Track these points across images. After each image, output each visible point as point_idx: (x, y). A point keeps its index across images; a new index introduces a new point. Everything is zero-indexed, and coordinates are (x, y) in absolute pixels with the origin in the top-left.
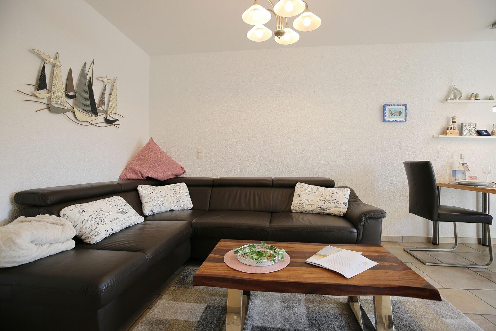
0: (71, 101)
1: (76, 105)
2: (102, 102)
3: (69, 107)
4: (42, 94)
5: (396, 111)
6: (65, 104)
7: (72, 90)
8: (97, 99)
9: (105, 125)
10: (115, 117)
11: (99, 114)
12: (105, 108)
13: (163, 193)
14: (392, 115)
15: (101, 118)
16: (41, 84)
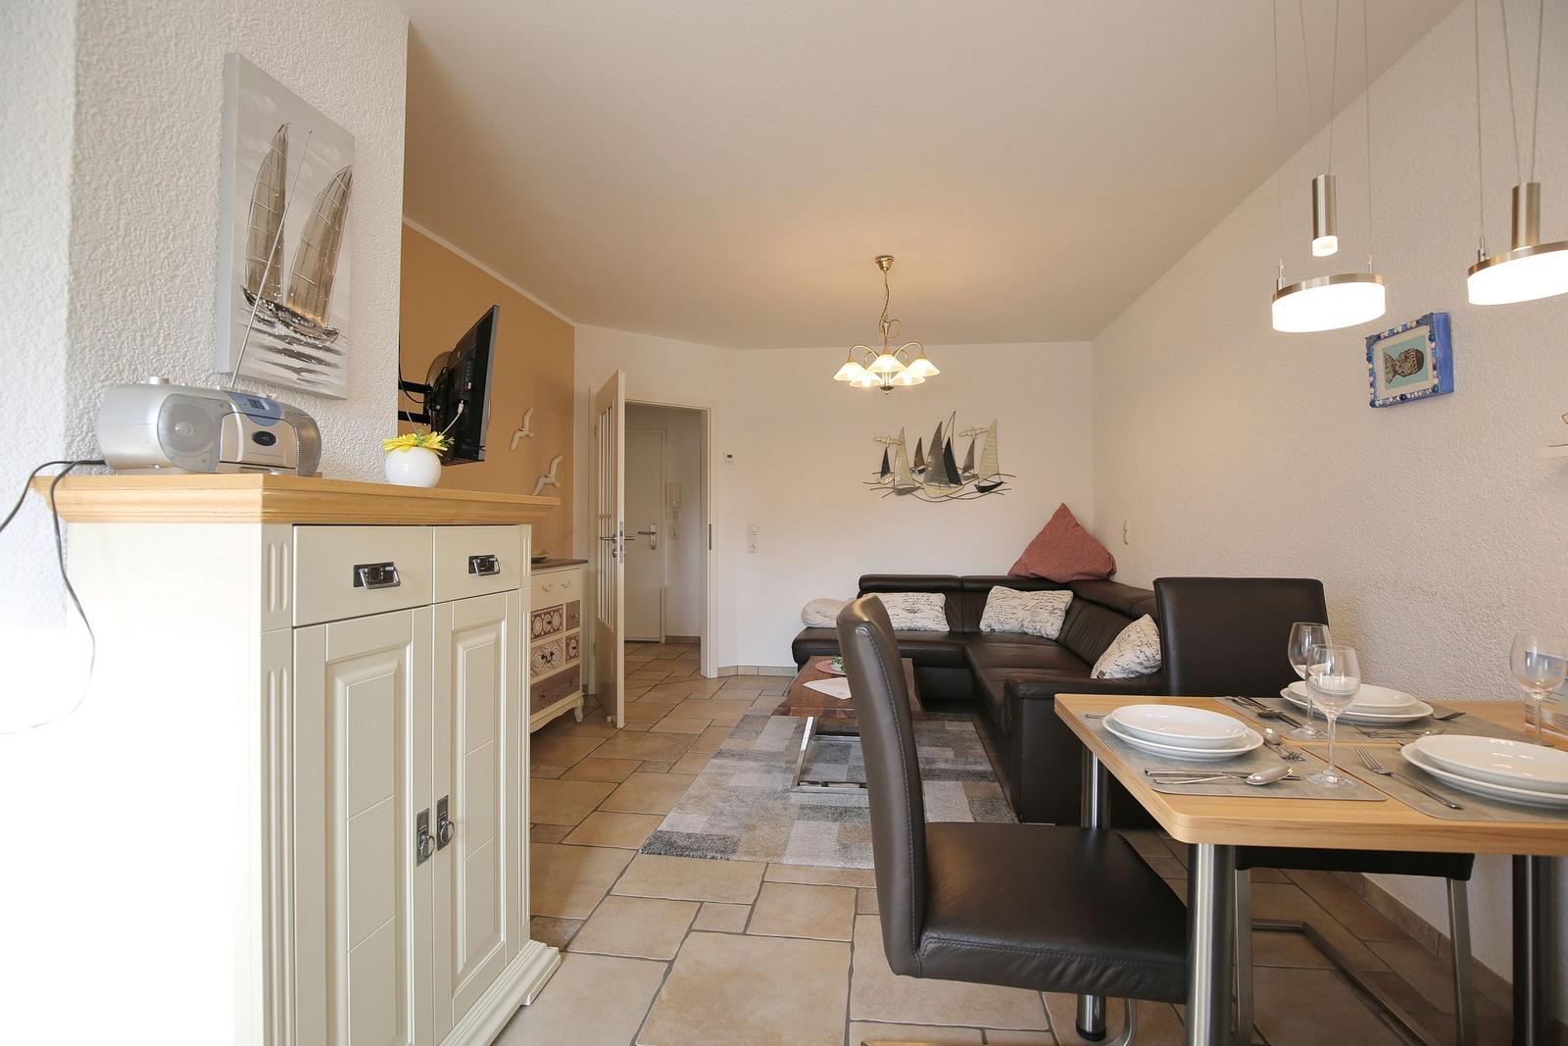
0: (921, 478)
1: (927, 481)
2: (969, 466)
3: (917, 485)
4: (888, 479)
5: (1406, 355)
6: (910, 482)
7: (923, 463)
8: (960, 461)
9: (979, 494)
10: (997, 480)
11: (963, 482)
12: (976, 470)
13: (1016, 602)
14: (1396, 372)
15: (970, 487)
16: (885, 469)
